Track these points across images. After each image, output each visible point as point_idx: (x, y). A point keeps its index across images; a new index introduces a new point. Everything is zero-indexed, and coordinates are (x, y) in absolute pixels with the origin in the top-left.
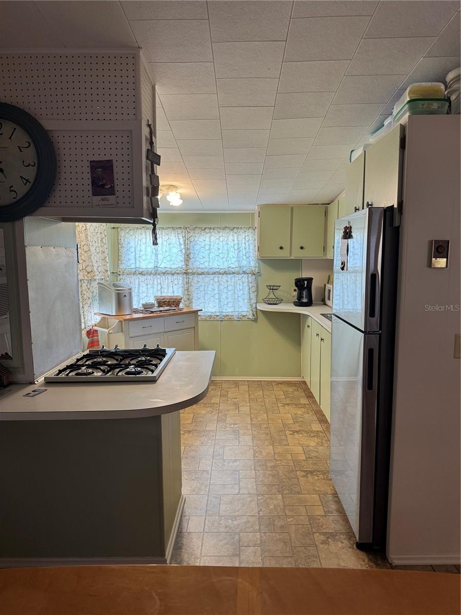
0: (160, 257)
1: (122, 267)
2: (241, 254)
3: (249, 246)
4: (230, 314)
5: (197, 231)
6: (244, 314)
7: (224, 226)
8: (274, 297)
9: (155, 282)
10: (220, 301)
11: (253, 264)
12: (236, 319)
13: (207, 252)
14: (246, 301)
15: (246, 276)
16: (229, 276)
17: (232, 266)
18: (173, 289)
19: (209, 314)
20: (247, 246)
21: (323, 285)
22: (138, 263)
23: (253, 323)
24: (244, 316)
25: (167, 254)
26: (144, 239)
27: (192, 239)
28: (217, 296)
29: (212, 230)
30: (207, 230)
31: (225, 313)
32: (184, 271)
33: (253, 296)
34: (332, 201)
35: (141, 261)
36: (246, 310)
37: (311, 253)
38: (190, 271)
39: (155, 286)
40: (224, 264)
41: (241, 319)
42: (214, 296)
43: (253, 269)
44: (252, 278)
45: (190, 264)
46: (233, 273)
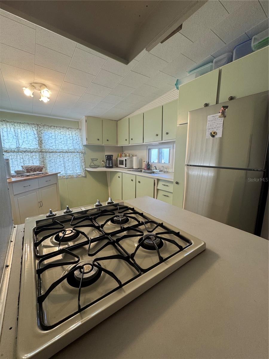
0: (20, 141)
2: (74, 142)
3: (79, 138)
4: (71, 174)
5: (45, 127)
6: (79, 174)
7: (63, 126)
8: (93, 165)
9: (19, 157)
10: (65, 168)
11: (81, 148)
12: (75, 177)
13: (54, 140)
14: (79, 167)
15: (78, 154)
16: (69, 154)
17: (70, 148)
20: (77, 138)
23: (85, 178)
24: (79, 175)
25: (25, 139)
27: (42, 132)
28: (63, 165)
29: (56, 128)
30: (52, 127)
31: (69, 174)
32: (40, 151)
33: (83, 164)
35: (5, 143)
36: (80, 171)
37: (111, 143)
38: (43, 150)
40: (65, 147)
41: (78, 177)
42: (61, 165)
43: (82, 150)
44: (82, 155)
45: (43, 146)
46: (71, 152)
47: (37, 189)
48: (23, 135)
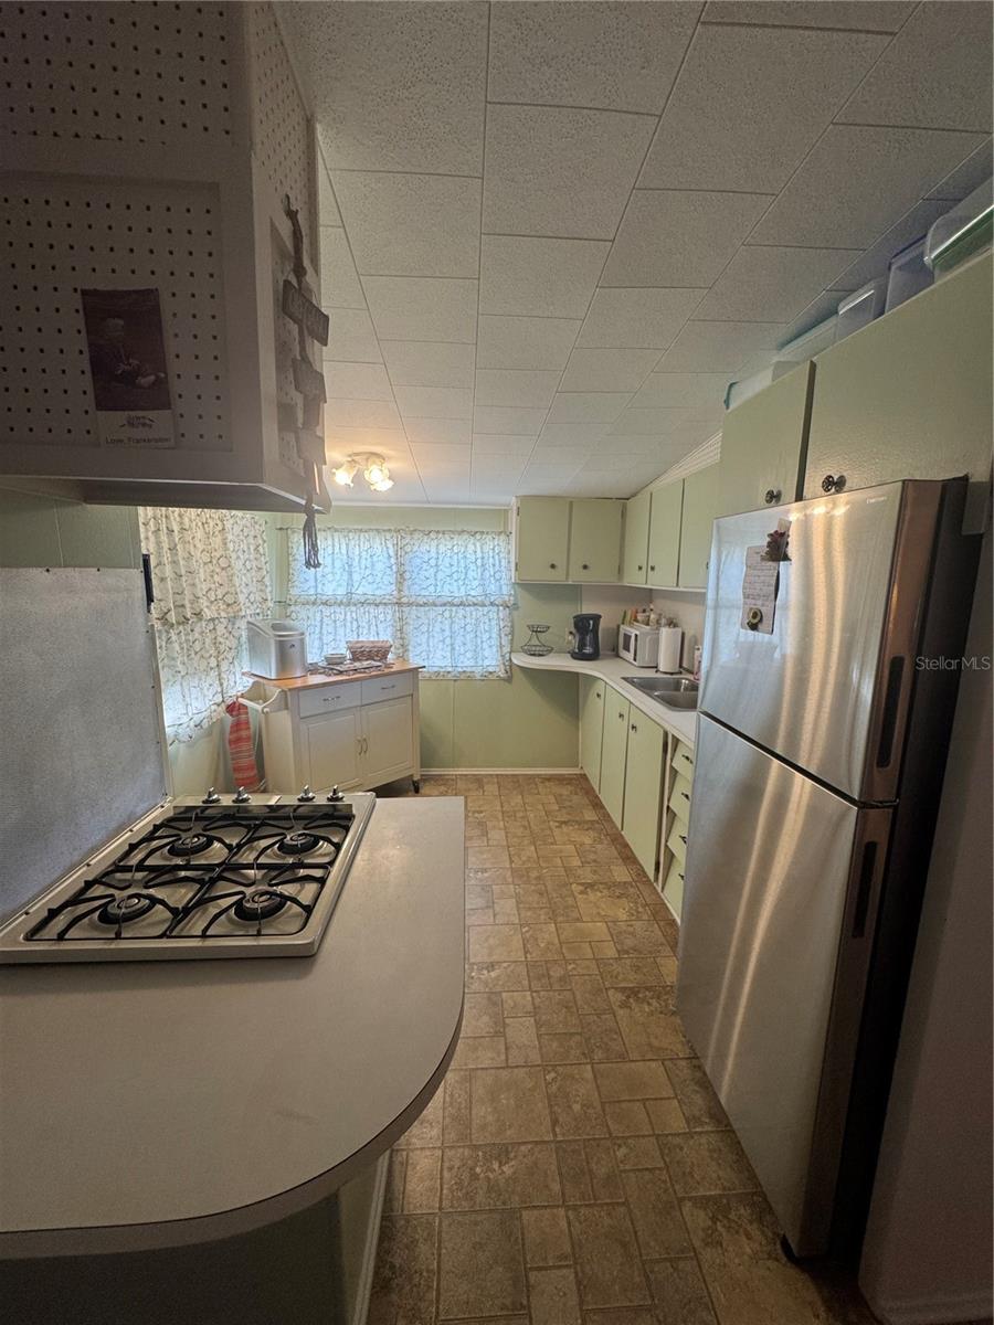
0: (356, 577)
1: (294, 591)
2: (487, 574)
3: (500, 562)
4: (469, 670)
5: (416, 536)
6: (491, 669)
7: (460, 529)
8: (540, 644)
9: (349, 618)
10: (453, 649)
11: (505, 590)
12: (478, 677)
13: (432, 571)
14: (495, 649)
15: (495, 609)
16: (467, 609)
17: (473, 593)
18: (378, 630)
19: (436, 669)
20: (497, 562)
21: (615, 627)
22: (320, 586)
23: (507, 684)
24: (491, 673)
25: (368, 572)
26: (330, 548)
27: (408, 548)
28: (448, 641)
29: (440, 535)
30: (433, 535)
31: (462, 667)
32: (395, 600)
33: (506, 641)
34: (634, 495)
35: (326, 582)
36: (494, 663)
37: (601, 575)
38: (404, 600)
39: (349, 624)
40: (459, 590)
41: (487, 677)
42: (443, 641)
43: (507, 598)
44: (504, 613)
45: (405, 588)
46: (475, 604)
47: (356, 707)
48: (363, 562)
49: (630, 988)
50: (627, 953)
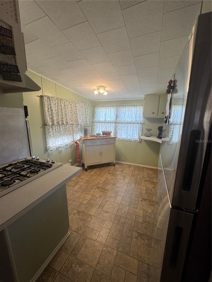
0: (107, 117)
1: (95, 120)
2: (137, 116)
3: (141, 113)
4: (131, 139)
5: (121, 107)
6: (136, 139)
7: (131, 105)
8: (149, 134)
9: (105, 126)
10: (127, 134)
11: (141, 120)
12: (133, 141)
13: (124, 115)
14: (138, 134)
15: (138, 124)
16: (131, 124)
17: (133, 120)
18: (110, 129)
19: (123, 138)
22: (99, 119)
23: (140, 143)
24: (136, 140)
25: (110, 115)
26: (102, 110)
27: (119, 110)
28: (126, 132)
29: (126, 106)
30: (125, 107)
31: (129, 138)
32: (115, 122)
33: (140, 132)
35: (101, 118)
38: (117, 122)
39: (105, 127)
40: (130, 120)
41: (135, 141)
42: (125, 132)
43: (141, 122)
44: (140, 125)
45: (117, 119)
46: (133, 123)
47: (99, 145)
48: (109, 113)
49: (141, 234)
50: (146, 222)
